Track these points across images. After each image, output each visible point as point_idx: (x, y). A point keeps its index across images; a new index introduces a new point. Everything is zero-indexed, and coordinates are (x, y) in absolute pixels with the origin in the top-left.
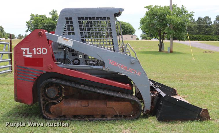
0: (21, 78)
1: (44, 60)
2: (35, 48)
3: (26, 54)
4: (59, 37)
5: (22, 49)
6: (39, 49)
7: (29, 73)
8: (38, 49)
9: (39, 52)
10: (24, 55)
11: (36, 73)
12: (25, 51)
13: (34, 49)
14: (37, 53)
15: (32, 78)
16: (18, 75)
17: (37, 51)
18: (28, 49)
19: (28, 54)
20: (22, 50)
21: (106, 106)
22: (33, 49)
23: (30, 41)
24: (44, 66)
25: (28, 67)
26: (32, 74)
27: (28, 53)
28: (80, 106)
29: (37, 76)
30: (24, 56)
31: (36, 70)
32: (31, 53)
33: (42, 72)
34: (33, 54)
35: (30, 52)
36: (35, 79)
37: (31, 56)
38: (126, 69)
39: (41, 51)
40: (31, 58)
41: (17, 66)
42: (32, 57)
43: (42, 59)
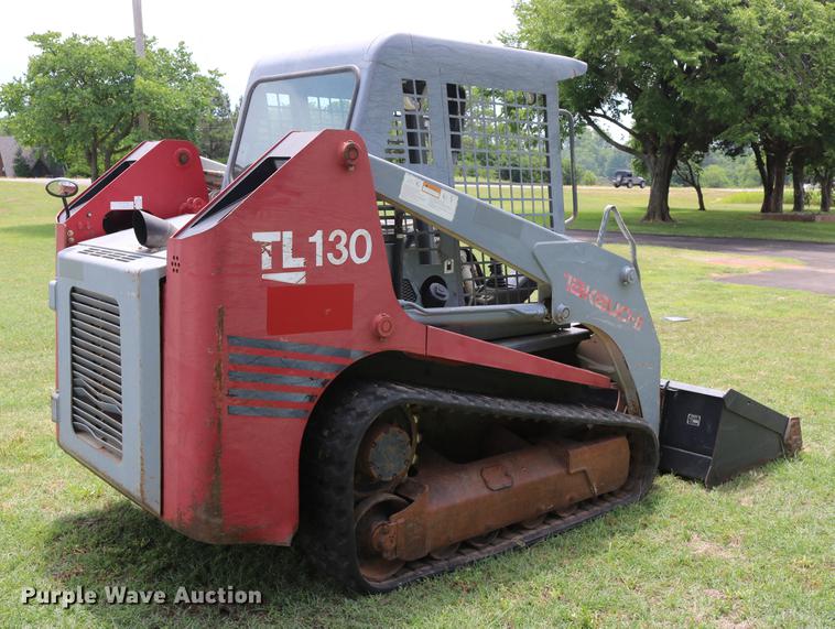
0: (245, 403)
1: (358, 295)
2: (319, 233)
3: (278, 266)
4: (406, 177)
5: (258, 237)
6: (338, 239)
7: (286, 370)
8: (331, 238)
9: (338, 255)
10: (267, 272)
11: (316, 367)
12: (269, 248)
13: (317, 238)
14: (330, 256)
15: (302, 398)
16: (233, 392)
17: (330, 247)
18: (288, 235)
19: (285, 266)
20: (259, 244)
21: (563, 471)
22: (311, 239)
23: (298, 194)
24: (359, 322)
25: (283, 339)
26: (300, 372)
27: (289, 261)
28: (486, 492)
29: (323, 384)
30: (264, 276)
31: (318, 352)
32: (300, 262)
33: (347, 355)
34: (309, 268)
35: (296, 254)
36: (311, 398)
37: (297, 278)
38: (608, 309)
39: (347, 246)
40: (302, 286)
41: (229, 337)
42: (303, 282)
43: (348, 290)
